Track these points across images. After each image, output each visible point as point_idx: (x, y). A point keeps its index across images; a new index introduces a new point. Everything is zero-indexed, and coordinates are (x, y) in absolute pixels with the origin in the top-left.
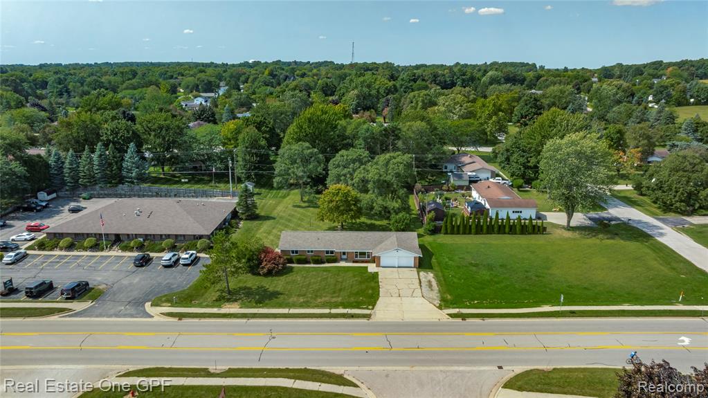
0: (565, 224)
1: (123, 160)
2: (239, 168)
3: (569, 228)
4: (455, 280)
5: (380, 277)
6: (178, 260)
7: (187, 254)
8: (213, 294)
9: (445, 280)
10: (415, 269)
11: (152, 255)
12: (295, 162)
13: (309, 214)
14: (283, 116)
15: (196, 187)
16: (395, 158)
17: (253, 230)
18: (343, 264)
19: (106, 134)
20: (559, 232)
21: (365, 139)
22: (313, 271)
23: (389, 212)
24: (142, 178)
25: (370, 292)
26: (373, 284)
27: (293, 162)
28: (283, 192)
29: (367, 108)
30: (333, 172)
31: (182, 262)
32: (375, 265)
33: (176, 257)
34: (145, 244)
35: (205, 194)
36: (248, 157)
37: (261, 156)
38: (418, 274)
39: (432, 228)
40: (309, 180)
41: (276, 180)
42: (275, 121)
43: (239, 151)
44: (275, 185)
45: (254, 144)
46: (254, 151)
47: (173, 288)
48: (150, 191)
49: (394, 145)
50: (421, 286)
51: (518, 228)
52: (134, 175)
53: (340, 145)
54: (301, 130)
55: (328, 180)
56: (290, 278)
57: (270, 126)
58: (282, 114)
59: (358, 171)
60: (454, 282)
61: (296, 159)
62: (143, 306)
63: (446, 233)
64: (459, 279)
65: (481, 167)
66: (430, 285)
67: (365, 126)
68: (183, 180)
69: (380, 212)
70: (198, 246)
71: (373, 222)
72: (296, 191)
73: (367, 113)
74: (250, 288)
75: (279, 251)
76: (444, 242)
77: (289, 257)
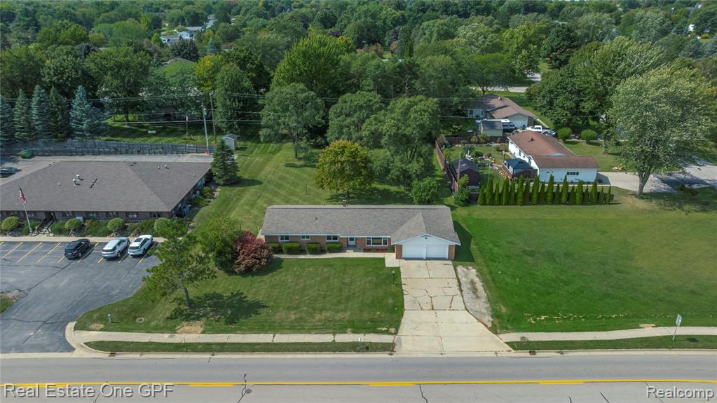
0: (637, 190)
1: (70, 107)
2: (219, 116)
3: (642, 195)
4: (508, 280)
5: (402, 276)
6: (126, 248)
7: (138, 240)
8: (166, 308)
9: (493, 280)
10: (450, 262)
11: (92, 239)
12: (287, 110)
13: (305, 176)
14: (273, 50)
15: (166, 140)
16: (417, 104)
17: (232, 199)
18: (350, 254)
19: (49, 74)
20: (630, 200)
21: (375, 79)
22: (309, 266)
23: (409, 177)
24: (96, 131)
25: (391, 301)
26: (393, 288)
27: (286, 109)
28: (273, 146)
29: (372, 42)
30: (334, 123)
31: (130, 252)
32: (394, 255)
33: (125, 243)
34: (86, 224)
35: (175, 150)
36: (228, 103)
37: (245, 101)
38: (456, 270)
39: (465, 197)
40: (305, 131)
41: (263, 132)
42: (263, 56)
43: (218, 94)
44: (262, 139)
45: (235, 85)
46: (236, 94)
47: (112, 296)
48: (107, 147)
49: (411, 85)
50: (461, 291)
51: (578, 196)
52: (84, 127)
53: (343, 86)
54: (294, 68)
55: (329, 132)
56: (278, 278)
57: (256, 62)
58: (272, 48)
59: (367, 121)
60: (506, 284)
61: (288, 105)
62: (63, 329)
63: (484, 204)
64: (513, 277)
65: (516, 113)
66: (475, 291)
67: (375, 62)
68: (149, 132)
69: (398, 177)
70: (155, 227)
71: (387, 187)
72: (290, 144)
73: (373, 47)
74: (220, 296)
75: (263, 237)
76: (484, 217)
77: (276, 245)
